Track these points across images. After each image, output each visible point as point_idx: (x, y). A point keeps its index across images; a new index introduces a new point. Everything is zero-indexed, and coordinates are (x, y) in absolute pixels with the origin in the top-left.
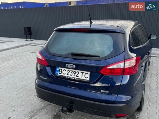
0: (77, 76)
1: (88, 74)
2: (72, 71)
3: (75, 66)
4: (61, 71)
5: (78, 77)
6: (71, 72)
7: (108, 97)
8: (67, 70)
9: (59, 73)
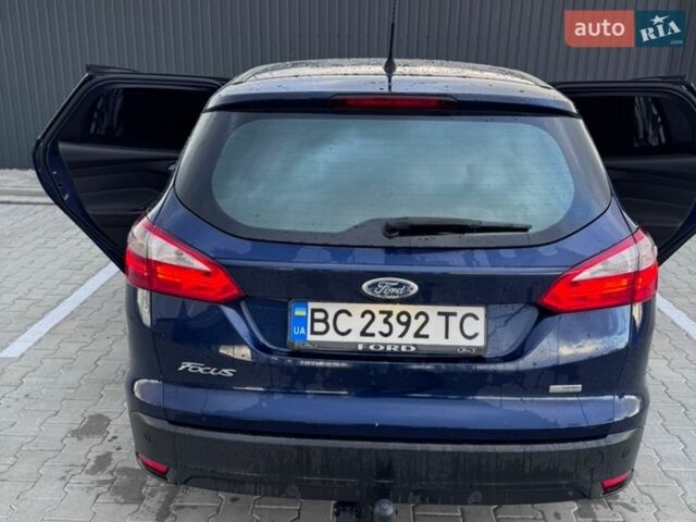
0: (417, 335)
1: (476, 318)
2: (390, 314)
3: (415, 288)
4: (324, 321)
5: (427, 337)
6: (385, 316)
7: (580, 411)
8: (357, 308)
9: (313, 333)
